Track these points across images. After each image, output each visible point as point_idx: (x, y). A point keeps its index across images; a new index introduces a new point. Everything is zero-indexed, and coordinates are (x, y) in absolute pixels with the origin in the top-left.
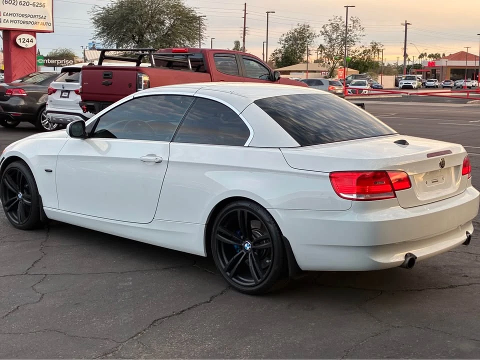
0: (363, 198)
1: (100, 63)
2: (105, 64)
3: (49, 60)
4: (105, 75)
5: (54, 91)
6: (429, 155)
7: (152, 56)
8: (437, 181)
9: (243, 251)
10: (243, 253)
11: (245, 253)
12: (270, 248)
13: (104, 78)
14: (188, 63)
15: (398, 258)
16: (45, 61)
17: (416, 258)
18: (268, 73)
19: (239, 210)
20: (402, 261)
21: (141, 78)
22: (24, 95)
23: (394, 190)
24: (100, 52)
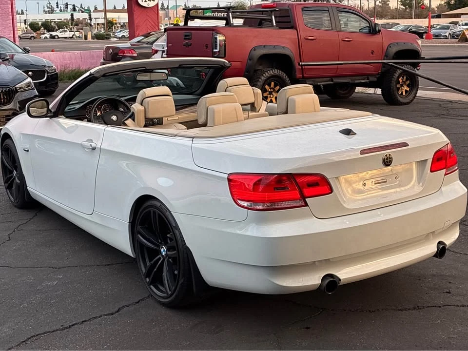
0: (260, 207)
1: (186, 23)
2: (191, 24)
3: (216, 13)
4: (186, 36)
5: (156, 51)
6: (363, 152)
7: (230, 14)
8: (386, 182)
9: (160, 256)
10: (160, 258)
11: (162, 259)
12: (176, 258)
13: (185, 39)
14: (271, 21)
15: (313, 280)
16: (213, 15)
17: (340, 280)
18: (368, 25)
19: (152, 209)
20: (318, 284)
21: (216, 38)
22: (134, 55)
23: (303, 198)
24: (186, 11)
